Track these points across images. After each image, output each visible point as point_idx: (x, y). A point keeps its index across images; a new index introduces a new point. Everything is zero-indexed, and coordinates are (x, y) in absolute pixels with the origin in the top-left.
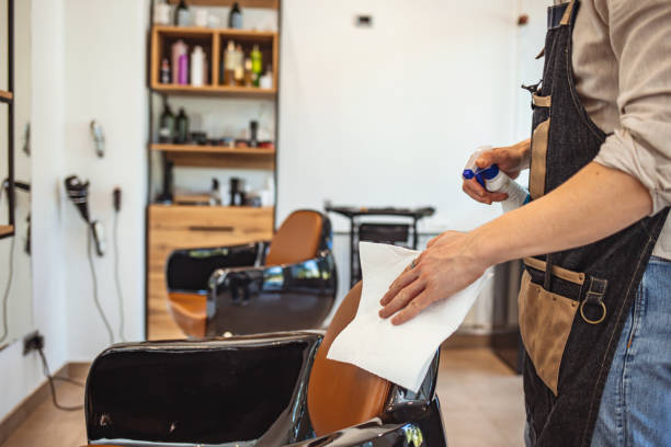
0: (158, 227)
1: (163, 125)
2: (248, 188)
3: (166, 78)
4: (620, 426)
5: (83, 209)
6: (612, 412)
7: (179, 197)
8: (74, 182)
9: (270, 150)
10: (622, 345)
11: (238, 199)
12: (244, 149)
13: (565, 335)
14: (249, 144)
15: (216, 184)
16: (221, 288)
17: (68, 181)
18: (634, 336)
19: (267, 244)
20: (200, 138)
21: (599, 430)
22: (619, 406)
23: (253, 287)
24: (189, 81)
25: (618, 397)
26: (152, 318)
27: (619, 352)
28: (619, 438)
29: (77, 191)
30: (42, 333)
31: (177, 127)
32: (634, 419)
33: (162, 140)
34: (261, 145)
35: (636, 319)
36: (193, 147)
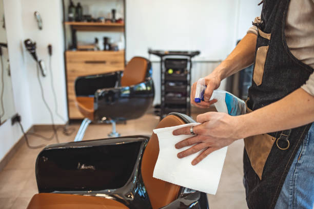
0: (71, 62)
1: (70, 12)
2: (112, 41)
4: (291, 194)
5: (34, 56)
6: (288, 188)
7: (80, 46)
8: (29, 43)
9: (121, 24)
10: (296, 159)
11: (107, 47)
12: (110, 24)
13: (268, 153)
14: (112, 21)
15: (97, 40)
16: (100, 98)
17: (26, 42)
18: (302, 155)
19: (121, 72)
20: (89, 18)
22: (291, 186)
23: (116, 96)
25: (291, 182)
26: (70, 103)
27: (294, 162)
28: (290, 200)
29: (30, 47)
30: (20, 114)
31: (77, 12)
32: (298, 191)
33: (70, 20)
34: (120, 20)
35: (303, 147)
36: (85, 23)
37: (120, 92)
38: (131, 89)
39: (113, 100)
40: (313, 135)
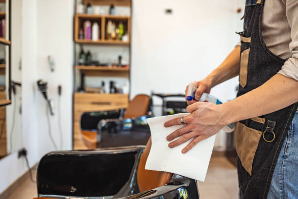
0: (79, 103)
1: (80, 58)
2: (118, 86)
3: (81, 37)
4: (281, 189)
5: (45, 95)
6: (277, 183)
7: (87, 89)
8: (41, 83)
9: (127, 69)
10: (282, 151)
11: (113, 90)
12: (115, 68)
13: (256, 147)
14: (117, 66)
15: (103, 84)
16: (103, 129)
17: (38, 82)
18: (288, 147)
19: (125, 110)
20: (97, 63)
21: (271, 191)
22: (281, 180)
23: (118, 128)
24: (91, 38)
25: (280, 176)
26: (75, 142)
27: (281, 154)
28: (281, 195)
29: (42, 87)
30: (27, 149)
31: (87, 59)
32: (288, 186)
33: (80, 64)
34: (124, 66)
35: (289, 139)
36: (93, 67)
37: (122, 125)
38: (133, 122)
39: (116, 132)
40: (297, 127)
